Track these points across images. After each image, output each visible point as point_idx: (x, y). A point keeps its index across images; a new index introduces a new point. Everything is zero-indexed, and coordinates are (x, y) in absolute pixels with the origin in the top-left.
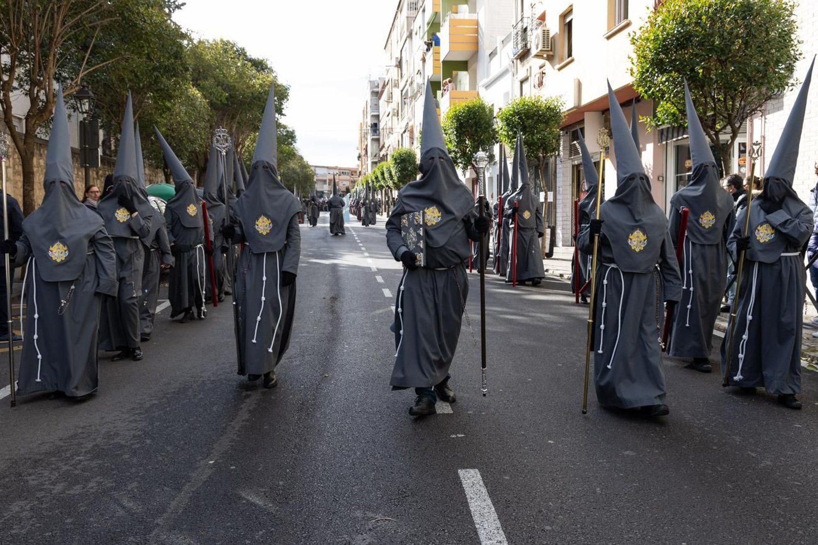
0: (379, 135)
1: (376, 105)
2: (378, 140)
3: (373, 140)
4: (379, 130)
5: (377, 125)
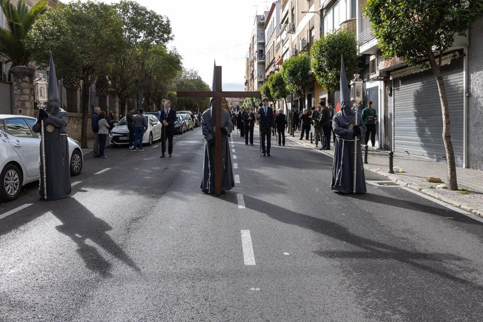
0: (265, 59)
1: (262, 34)
2: (263, 64)
3: (259, 63)
4: (264, 55)
5: (263, 51)
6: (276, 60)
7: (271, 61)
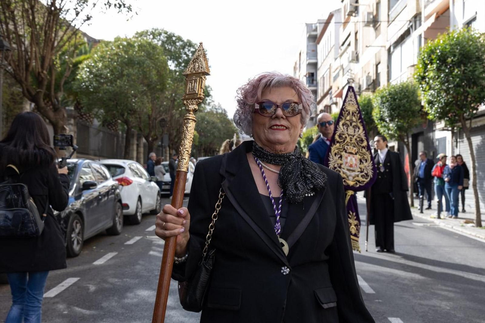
0: (316, 85)
1: (313, 51)
2: (315, 93)
4: (316, 80)
5: (315, 74)
6: (333, 90)
7: (326, 91)
